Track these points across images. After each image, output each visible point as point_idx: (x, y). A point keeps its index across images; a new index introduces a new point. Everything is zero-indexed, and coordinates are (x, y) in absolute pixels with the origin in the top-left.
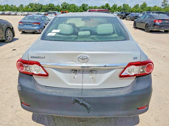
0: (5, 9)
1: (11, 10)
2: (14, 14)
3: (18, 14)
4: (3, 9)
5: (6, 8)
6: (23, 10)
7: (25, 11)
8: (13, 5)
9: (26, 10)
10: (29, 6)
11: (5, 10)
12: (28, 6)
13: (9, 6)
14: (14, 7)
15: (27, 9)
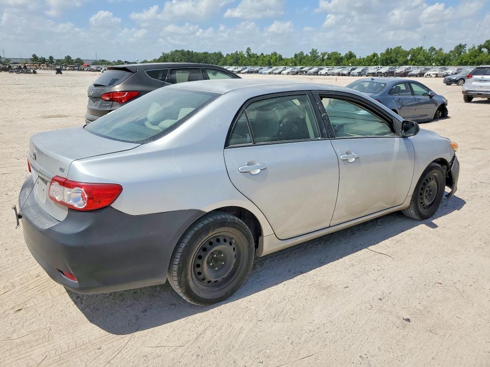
0: (411, 60)
1: (426, 62)
2: (418, 72)
3: (429, 73)
4: (404, 60)
5: (413, 56)
6: (459, 61)
7: (466, 64)
8: (435, 49)
9: (470, 61)
10: (483, 49)
11: (410, 62)
12: (480, 47)
13: (424, 50)
14: (436, 53)
15: (475, 57)
